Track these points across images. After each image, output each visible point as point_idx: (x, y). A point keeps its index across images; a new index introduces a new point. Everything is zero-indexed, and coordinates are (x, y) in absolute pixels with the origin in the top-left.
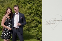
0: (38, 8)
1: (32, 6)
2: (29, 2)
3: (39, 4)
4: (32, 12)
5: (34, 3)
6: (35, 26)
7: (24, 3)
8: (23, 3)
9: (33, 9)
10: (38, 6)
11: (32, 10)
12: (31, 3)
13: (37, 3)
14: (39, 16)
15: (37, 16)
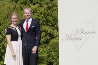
0: (49, 11)
1: (39, 8)
2: (34, 2)
3: (50, 5)
4: (39, 18)
5: (41, 2)
6: (44, 42)
7: (25, 3)
8: (23, 3)
9: (41, 14)
10: (49, 8)
11: (38, 15)
12: (37, 3)
13: (48, 4)
14: (50, 25)
15: (48, 25)
